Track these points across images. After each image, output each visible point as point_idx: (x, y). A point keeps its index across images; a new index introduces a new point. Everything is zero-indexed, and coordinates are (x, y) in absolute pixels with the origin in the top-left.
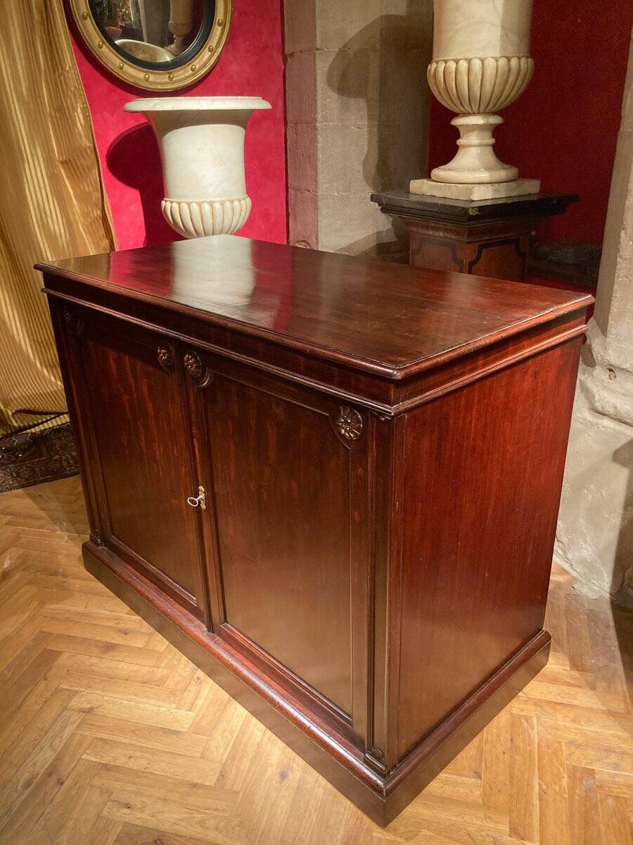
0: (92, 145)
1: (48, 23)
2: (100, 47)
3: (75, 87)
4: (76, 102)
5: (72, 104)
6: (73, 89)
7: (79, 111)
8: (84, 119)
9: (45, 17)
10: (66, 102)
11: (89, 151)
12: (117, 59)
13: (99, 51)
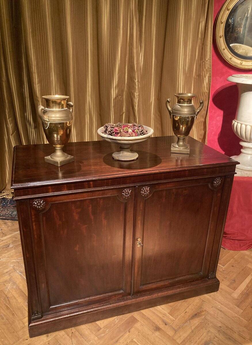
0: (208, 91)
1: (204, 40)
2: (224, 50)
3: (208, 68)
4: (207, 74)
5: (205, 74)
6: (207, 68)
7: (207, 77)
8: (208, 80)
9: (203, 37)
10: (202, 74)
11: (206, 94)
12: (230, 55)
13: (222, 51)
